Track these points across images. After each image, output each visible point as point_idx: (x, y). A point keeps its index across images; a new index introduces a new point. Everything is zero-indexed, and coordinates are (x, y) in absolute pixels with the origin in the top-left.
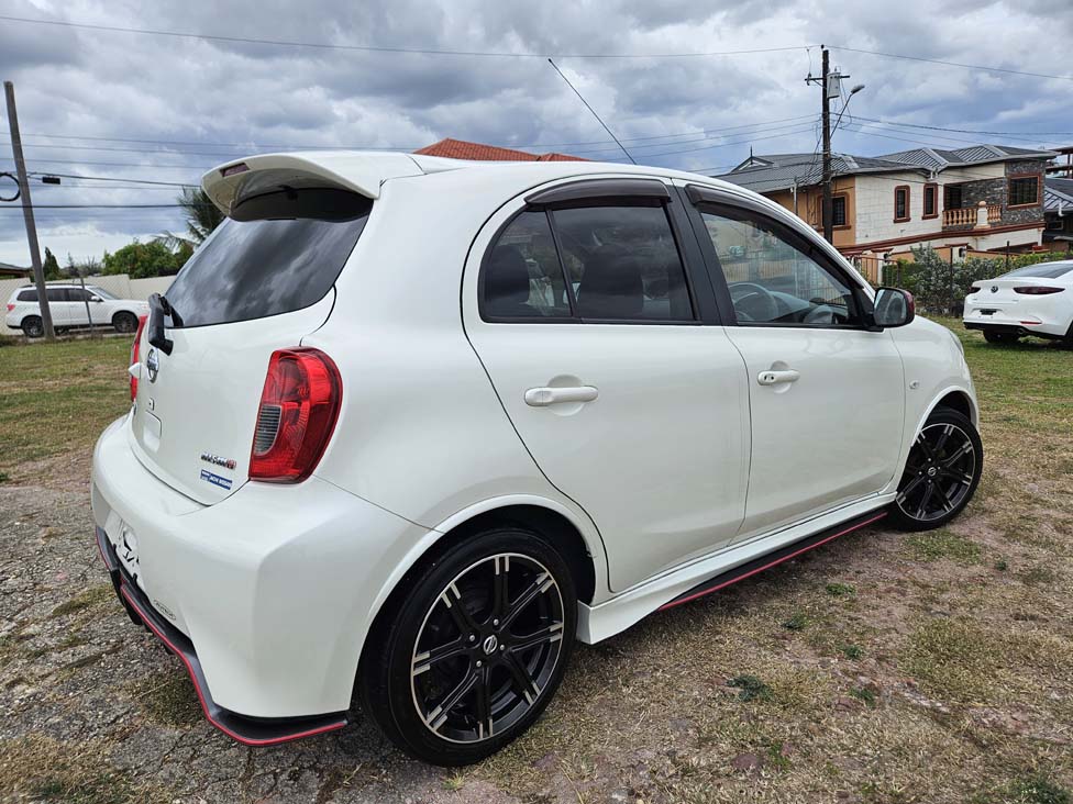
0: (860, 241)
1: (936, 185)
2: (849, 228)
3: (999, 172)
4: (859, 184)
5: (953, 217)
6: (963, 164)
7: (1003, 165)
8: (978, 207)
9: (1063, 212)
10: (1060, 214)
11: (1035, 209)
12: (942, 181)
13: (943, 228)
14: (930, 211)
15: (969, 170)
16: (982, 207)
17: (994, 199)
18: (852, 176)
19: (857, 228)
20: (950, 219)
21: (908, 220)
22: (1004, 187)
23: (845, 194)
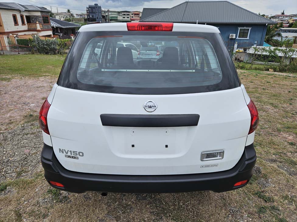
0: (6, 31)
1: (23, 15)
2: (1, 26)
6: (29, 10)
7: (40, 12)
9: (55, 27)
11: (49, 25)
14: (23, 23)
15: (31, 12)
17: (40, 22)
19: (4, 26)
20: (29, 26)
21: (18, 25)
22: (41, 19)
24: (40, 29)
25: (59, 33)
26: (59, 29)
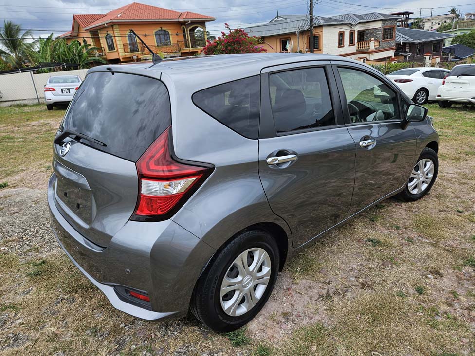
1: (354, 31)
2: (320, 50)
3: (379, 25)
4: (325, 30)
5: (361, 45)
6: (365, 21)
7: (381, 22)
8: (371, 41)
9: (402, 43)
10: (401, 44)
11: (392, 42)
12: (357, 28)
13: (357, 50)
14: (352, 43)
15: (368, 24)
16: (372, 40)
17: (377, 37)
18: (321, 26)
19: (324, 50)
20: (359, 46)
21: (343, 46)
22: (381, 32)
23: (319, 34)
24: (374, 50)
25: (407, 52)
26: (408, 45)
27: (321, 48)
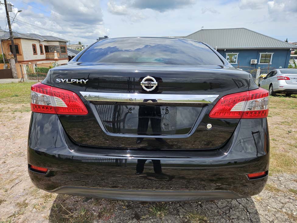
0: (25, 60)
1: (42, 45)
2: (21, 55)
4: (22, 41)
5: (48, 55)
6: (47, 40)
7: (58, 42)
8: (54, 53)
9: (72, 56)
11: (66, 55)
12: (44, 44)
13: (46, 58)
14: (42, 52)
15: (49, 42)
17: (57, 51)
18: (20, 38)
19: (24, 55)
20: (47, 55)
21: (37, 54)
22: (59, 48)
23: (18, 44)
24: (58, 58)
27: (21, 54)
